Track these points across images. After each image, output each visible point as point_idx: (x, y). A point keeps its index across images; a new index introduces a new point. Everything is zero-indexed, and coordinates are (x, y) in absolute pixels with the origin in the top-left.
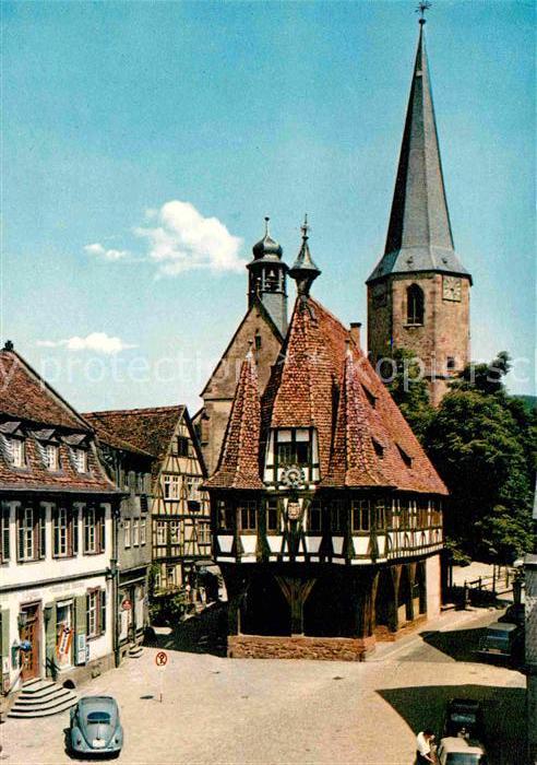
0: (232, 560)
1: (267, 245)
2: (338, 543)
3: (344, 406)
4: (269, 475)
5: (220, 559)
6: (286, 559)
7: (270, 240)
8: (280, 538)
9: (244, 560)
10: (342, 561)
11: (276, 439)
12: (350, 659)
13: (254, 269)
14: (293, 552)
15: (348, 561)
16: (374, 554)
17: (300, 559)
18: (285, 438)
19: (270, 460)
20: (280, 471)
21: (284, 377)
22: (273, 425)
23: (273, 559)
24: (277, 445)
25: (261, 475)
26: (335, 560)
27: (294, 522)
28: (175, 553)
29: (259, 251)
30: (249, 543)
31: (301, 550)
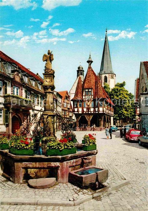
0: (77, 113)
1: (80, 67)
2: (97, 109)
3: (98, 85)
4: (84, 97)
5: (75, 113)
6: (87, 112)
7: (81, 66)
8: (86, 109)
9: (79, 113)
10: (97, 112)
11: (85, 91)
12: (99, 131)
13: (78, 71)
14: (88, 111)
15: (99, 112)
16: (103, 111)
17: (90, 112)
18: (87, 90)
19: (84, 95)
20: (86, 96)
21: (86, 80)
22: (85, 88)
23: (85, 113)
24: (85, 92)
25: (82, 97)
26: (96, 112)
27: (88, 106)
28: (65, 117)
29: (79, 68)
30: (80, 110)
31: (90, 111)
